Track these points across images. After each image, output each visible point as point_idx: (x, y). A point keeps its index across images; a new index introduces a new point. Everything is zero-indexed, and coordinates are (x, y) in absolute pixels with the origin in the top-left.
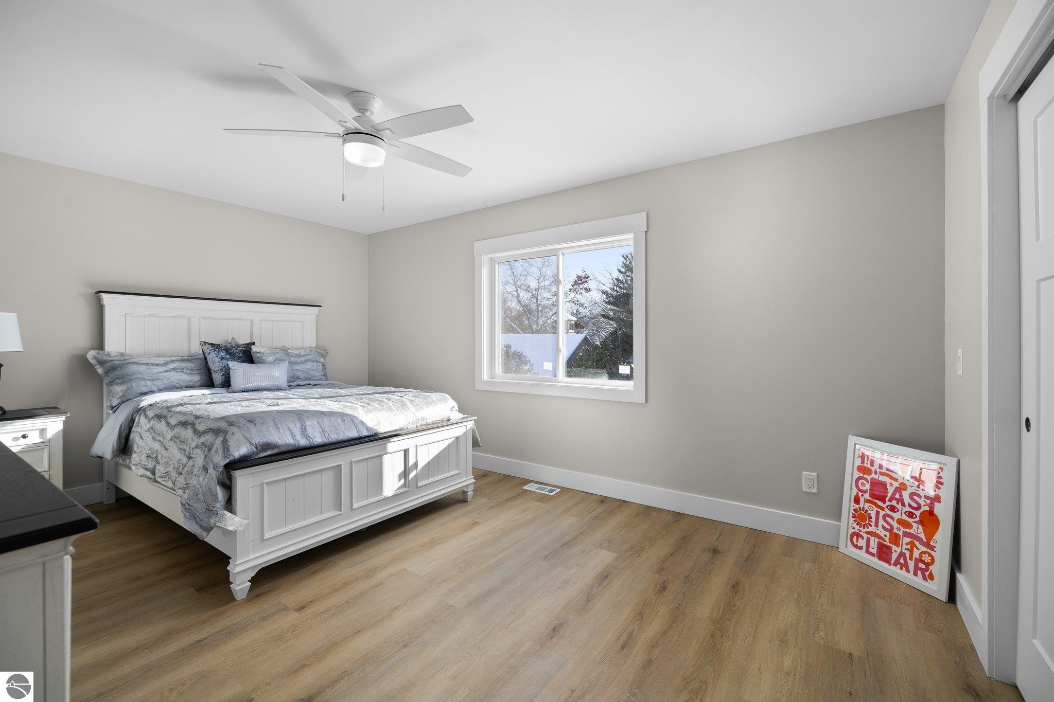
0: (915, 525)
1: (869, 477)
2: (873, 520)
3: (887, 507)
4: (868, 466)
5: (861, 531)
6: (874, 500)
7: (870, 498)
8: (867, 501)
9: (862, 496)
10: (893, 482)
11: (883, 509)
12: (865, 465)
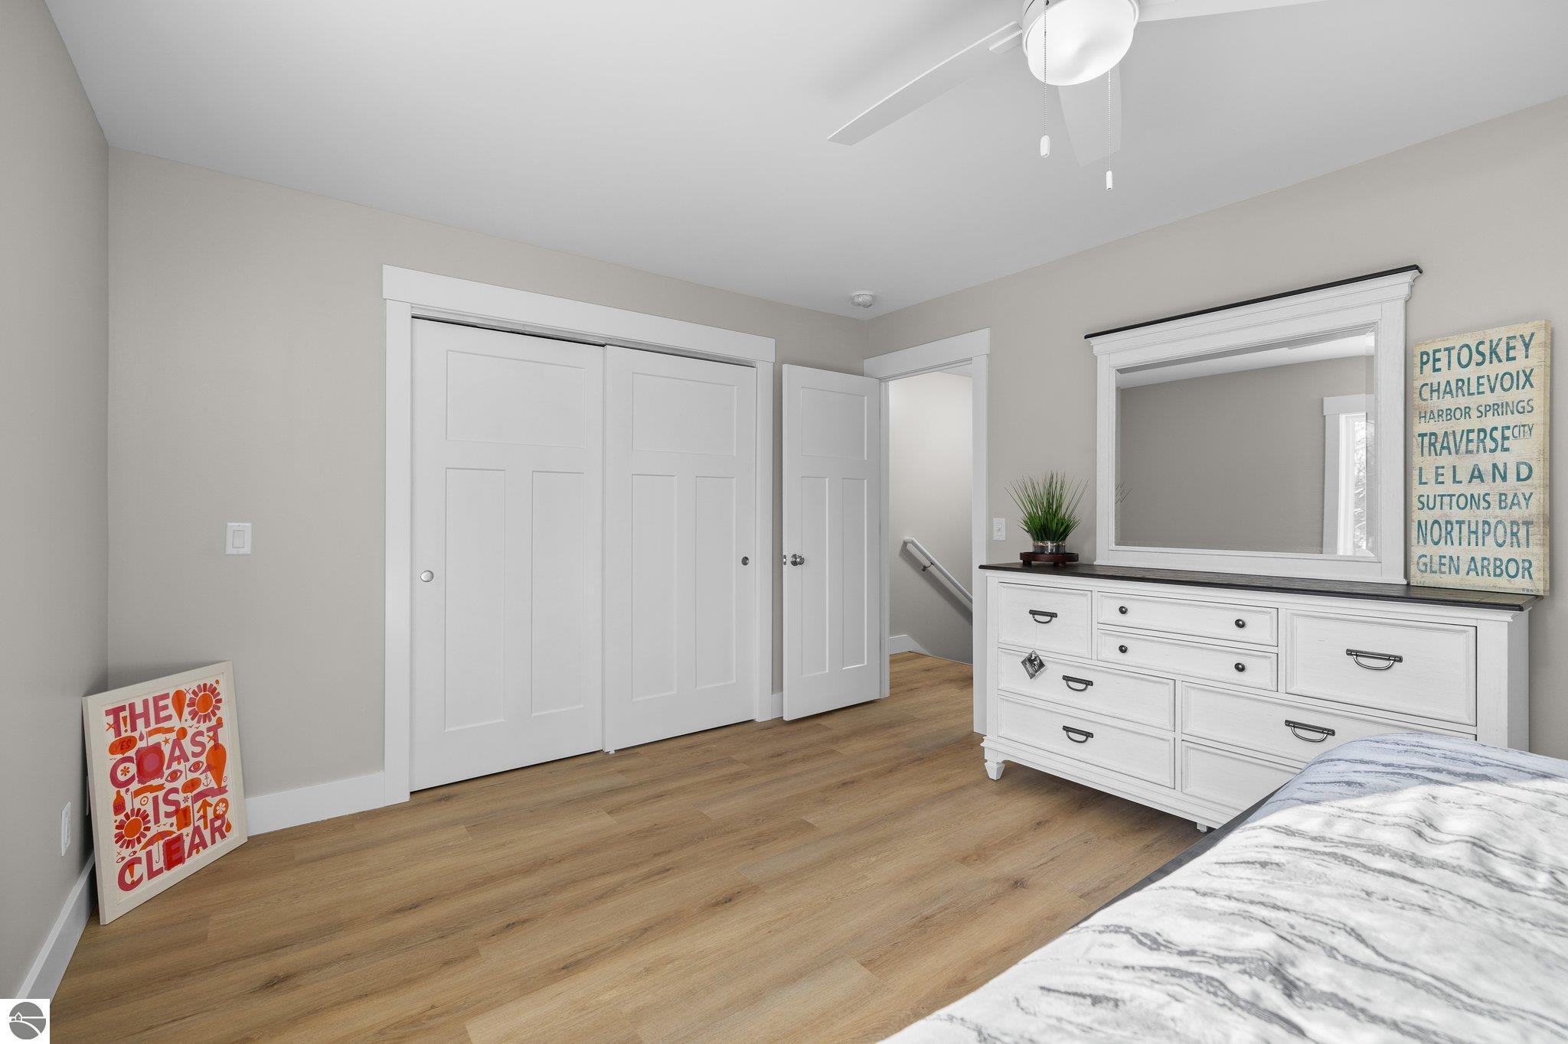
0: (202, 777)
1: (132, 753)
2: (151, 817)
3: (166, 780)
4: (129, 734)
5: (135, 852)
6: (147, 784)
7: (140, 786)
8: (137, 793)
9: (127, 790)
10: (168, 736)
11: (161, 787)
12: (124, 735)
